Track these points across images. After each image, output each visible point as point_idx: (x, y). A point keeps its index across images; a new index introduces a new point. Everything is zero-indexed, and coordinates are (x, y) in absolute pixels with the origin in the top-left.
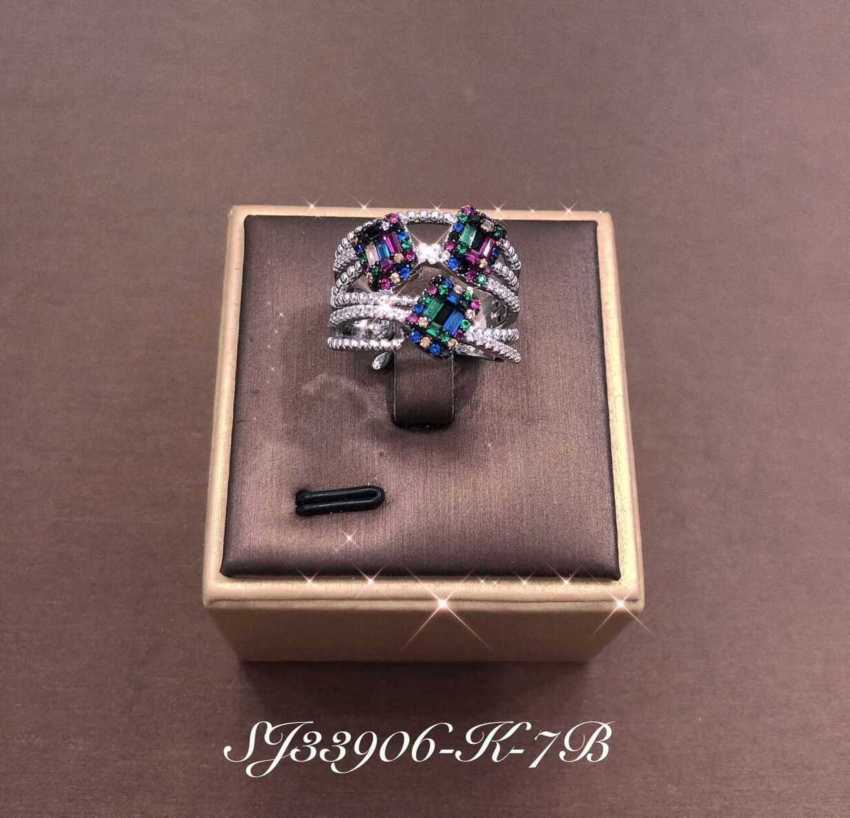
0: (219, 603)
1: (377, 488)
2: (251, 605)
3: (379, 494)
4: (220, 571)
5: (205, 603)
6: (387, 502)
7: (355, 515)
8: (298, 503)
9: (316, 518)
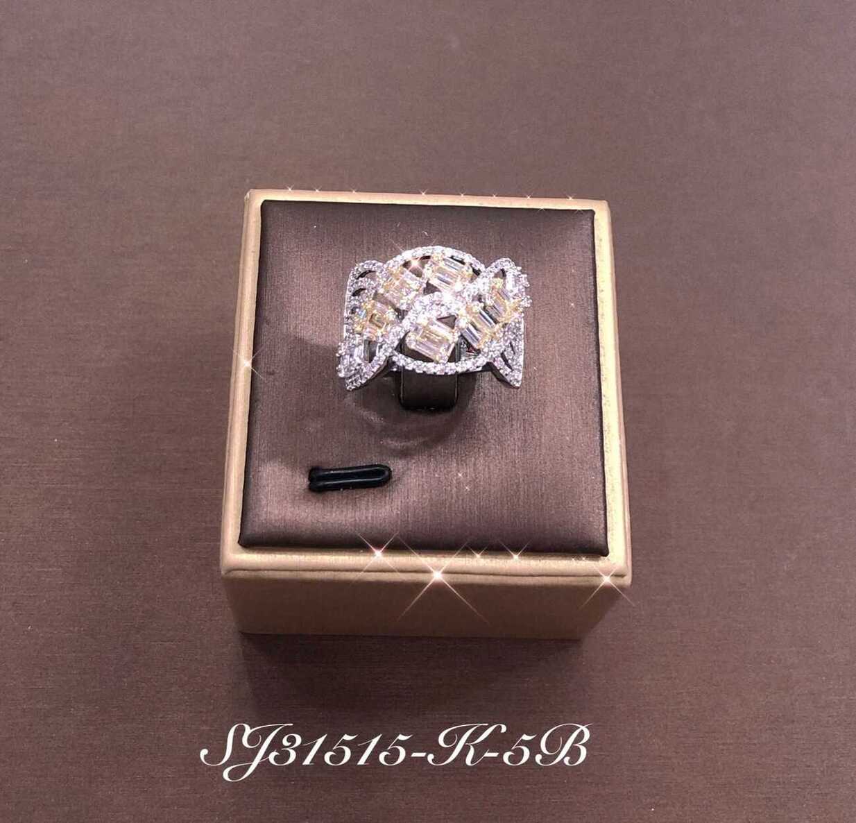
0: (235, 572)
1: (386, 467)
2: (266, 574)
3: (387, 473)
4: (239, 542)
5: (223, 573)
6: (394, 479)
7: (364, 492)
8: (311, 479)
9: (329, 493)
